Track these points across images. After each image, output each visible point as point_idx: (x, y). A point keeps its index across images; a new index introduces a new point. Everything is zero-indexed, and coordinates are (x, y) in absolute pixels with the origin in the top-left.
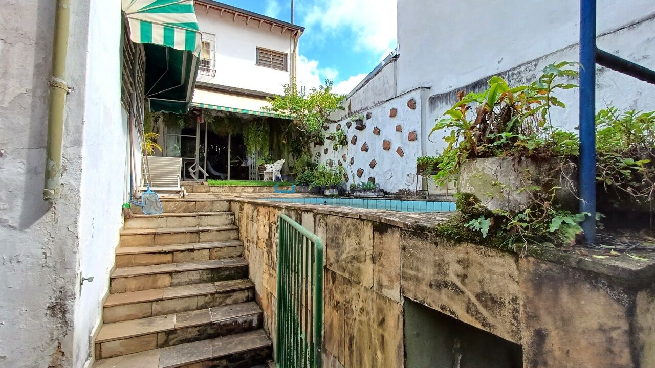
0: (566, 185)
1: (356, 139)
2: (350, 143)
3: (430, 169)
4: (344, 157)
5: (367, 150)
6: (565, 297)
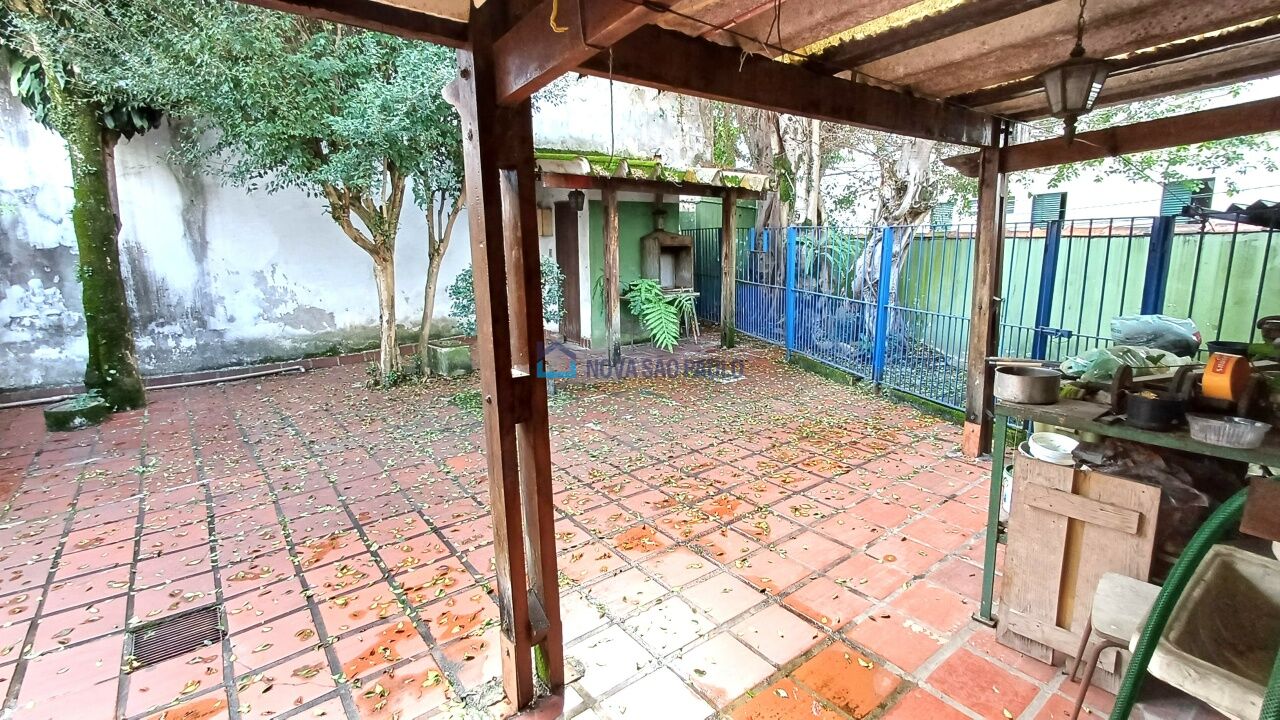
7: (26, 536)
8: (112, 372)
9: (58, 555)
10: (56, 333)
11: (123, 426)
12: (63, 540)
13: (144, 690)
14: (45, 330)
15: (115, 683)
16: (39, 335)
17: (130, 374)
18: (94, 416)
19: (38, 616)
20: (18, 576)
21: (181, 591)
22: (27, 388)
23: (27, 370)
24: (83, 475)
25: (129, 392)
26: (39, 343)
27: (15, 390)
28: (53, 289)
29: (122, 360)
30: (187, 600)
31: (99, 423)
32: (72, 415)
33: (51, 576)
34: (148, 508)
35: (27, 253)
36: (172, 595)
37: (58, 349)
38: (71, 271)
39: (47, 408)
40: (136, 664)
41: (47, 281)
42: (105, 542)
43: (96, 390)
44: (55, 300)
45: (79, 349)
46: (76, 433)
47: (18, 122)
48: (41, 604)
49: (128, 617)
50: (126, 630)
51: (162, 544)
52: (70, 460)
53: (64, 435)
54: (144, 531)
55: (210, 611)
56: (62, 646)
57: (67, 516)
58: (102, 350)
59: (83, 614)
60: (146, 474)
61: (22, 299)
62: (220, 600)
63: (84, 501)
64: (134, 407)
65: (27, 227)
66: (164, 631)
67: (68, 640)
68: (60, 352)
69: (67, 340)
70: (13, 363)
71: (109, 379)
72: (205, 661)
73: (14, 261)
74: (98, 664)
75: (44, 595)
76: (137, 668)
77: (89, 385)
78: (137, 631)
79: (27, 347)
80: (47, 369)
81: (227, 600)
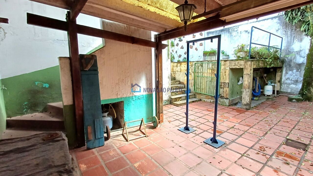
0: (248, 54)
1: (178, 45)
2: (175, 46)
3: (208, 54)
4: (173, 50)
5: (183, 48)
6: (247, 63)
7: (276, 116)
8: (306, 92)
9: (280, 121)
10: (296, 82)
11: (304, 104)
12: (281, 119)
13: (284, 148)
14: (294, 81)
15: (280, 144)
16: (292, 82)
17: (310, 93)
18: (298, 100)
19: (272, 128)
20: (272, 121)
21: (300, 138)
22: (287, 92)
23: (288, 89)
24: (290, 110)
25: (309, 97)
26: (292, 84)
27: (285, 92)
28: (298, 72)
29: (309, 90)
30: (301, 140)
31: (299, 102)
32: (293, 99)
33: (277, 123)
34: (301, 121)
35: (295, 65)
36: (298, 138)
37: (295, 85)
38: (303, 68)
39: (288, 97)
40: (285, 144)
41: (297, 70)
42: (289, 123)
43: (300, 95)
44: (298, 75)
45: (300, 86)
46: (293, 103)
47: (301, 36)
48: (273, 127)
49: (287, 136)
50: (286, 138)
51: (301, 128)
52: (289, 107)
53: (290, 103)
54: (298, 124)
55: (306, 145)
56: (274, 134)
57: (284, 116)
58: (305, 87)
59: (279, 131)
60: (304, 115)
61: (291, 74)
62: (309, 144)
63: (288, 115)
64: (309, 101)
65: (296, 59)
66: (293, 142)
67: (275, 134)
68: (296, 86)
69: (298, 84)
70: (285, 87)
71: (304, 93)
72: (299, 152)
73: (292, 66)
74: (278, 140)
75: (274, 125)
76: (285, 145)
77: (299, 94)
78: (288, 139)
79: (289, 84)
80: (292, 89)
81: (311, 145)
